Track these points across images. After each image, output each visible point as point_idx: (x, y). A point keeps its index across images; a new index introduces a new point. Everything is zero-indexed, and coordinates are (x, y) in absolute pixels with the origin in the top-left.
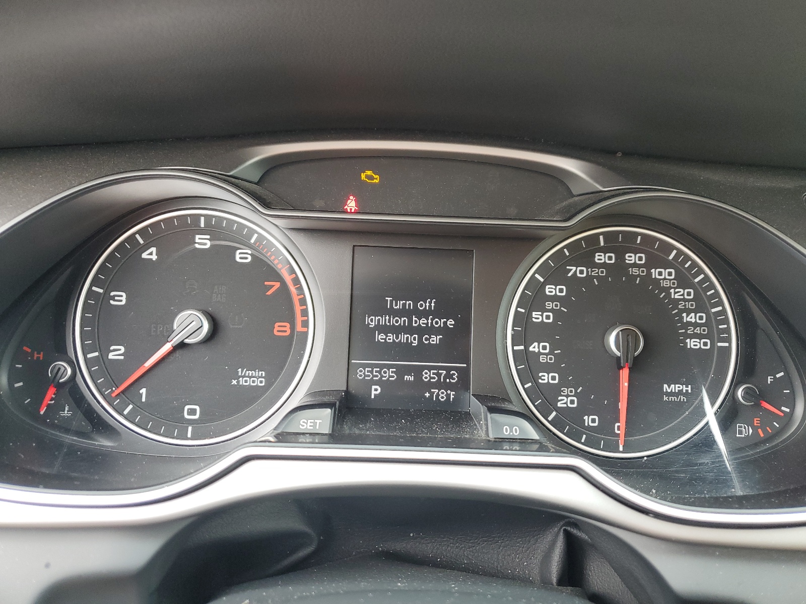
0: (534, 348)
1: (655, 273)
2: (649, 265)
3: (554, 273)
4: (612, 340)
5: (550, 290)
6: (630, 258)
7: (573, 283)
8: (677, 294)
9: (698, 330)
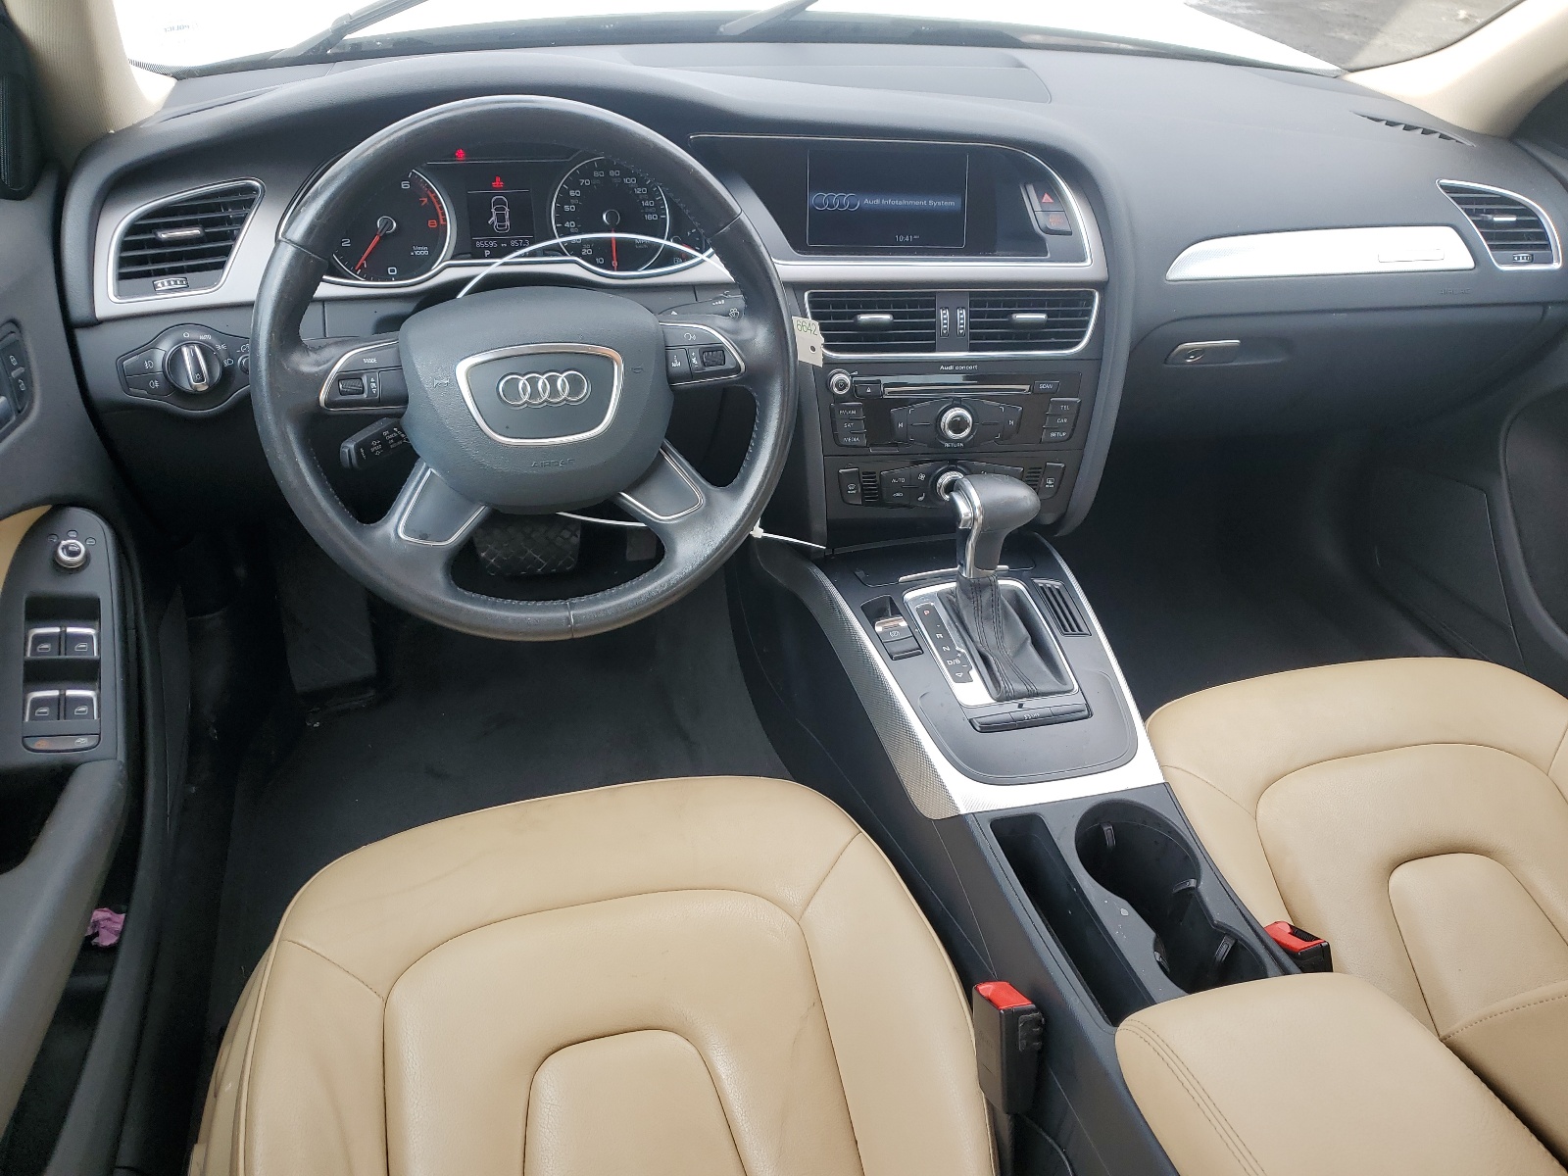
0: (567, 225)
1: (626, 181)
2: (622, 177)
3: (573, 183)
4: (604, 217)
5: (572, 193)
6: (612, 173)
7: (583, 188)
8: (638, 191)
9: (651, 210)
